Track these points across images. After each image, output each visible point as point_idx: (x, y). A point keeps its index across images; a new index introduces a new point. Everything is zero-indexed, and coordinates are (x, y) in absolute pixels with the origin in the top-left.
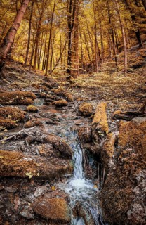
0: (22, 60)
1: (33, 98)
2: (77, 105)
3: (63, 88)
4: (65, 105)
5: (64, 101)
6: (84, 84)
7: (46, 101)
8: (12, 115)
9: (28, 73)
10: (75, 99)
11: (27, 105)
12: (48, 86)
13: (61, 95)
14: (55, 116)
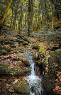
0: (9, 25)
1: (14, 42)
3: (26, 37)
4: (27, 44)
6: (35, 36)
7: (19, 43)
11: (11, 44)
12: (20, 36)
14: (23, 49)
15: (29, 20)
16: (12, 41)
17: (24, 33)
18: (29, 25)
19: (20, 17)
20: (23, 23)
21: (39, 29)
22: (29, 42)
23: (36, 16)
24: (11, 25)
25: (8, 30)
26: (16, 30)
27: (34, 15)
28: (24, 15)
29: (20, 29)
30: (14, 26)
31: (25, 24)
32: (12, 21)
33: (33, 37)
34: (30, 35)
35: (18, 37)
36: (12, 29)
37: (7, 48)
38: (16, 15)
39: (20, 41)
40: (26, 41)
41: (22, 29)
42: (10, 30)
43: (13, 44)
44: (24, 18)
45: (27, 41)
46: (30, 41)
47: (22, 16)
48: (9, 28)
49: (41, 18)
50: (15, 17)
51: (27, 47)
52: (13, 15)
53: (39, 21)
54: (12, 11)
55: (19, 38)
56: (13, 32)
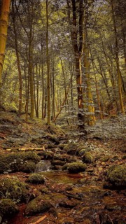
0: (14, 106)
1: (36, 161)
2: (101, 169)
3: (75, 142)
4: (82, 169)
5: (80, 163)
6: (106, 134)
7: (53, 164)
8: (10, 191)
9: (25, 124)
10: (96, 159)
11: (28, 171)
12: (53, 140)
13: (74, 152)
14: (71, 189)
15: (78, 83)
16: (29, 159)
17: (63, 128)
18: (80, 98)
19: (46, 76)
20: (56, 95)
21: (115, 109)
22: (86, 161)
23: (101, 65)
24: (20, 106)
25: (13, 123)
26: (36, 119)
27: (96, 61)
28: (59, 66)
29: (51, 114)
30: (29, 108)
31: (63, 96)
32: (23, 92)
33: (97, 138)
34: (86, 132)
35: (47, 141)
36: (24, 117)
37: (17, 187)
38: (30, 70)
39: (57, 159)
40: (76, 158)
41: (56, 113)
42: (18, 123)
43: (33, 170)
44: (58, 77)
45: (78, 154)
46: (92, 156)
47: (51, 72)
48: (15, 115)
49: (120, 68)
50: (30, 78)
51: (85, 182)
52: (23, 73)
53: (113, 83)
54: (14, 58)
55: (49, 147)
56: (29, 127)
